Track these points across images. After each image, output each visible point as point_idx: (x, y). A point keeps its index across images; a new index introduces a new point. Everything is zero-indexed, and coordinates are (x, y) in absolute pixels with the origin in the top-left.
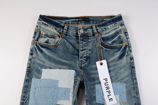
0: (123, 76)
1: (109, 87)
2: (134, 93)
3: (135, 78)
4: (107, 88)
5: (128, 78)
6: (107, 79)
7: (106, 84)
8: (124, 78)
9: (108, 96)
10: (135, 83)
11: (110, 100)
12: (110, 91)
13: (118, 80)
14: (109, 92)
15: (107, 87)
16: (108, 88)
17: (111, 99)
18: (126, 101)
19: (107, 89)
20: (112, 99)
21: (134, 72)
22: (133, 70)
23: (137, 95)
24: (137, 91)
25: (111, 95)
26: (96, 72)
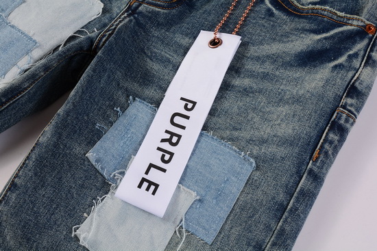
0: (266, 131)
1: (179, 137)
2: (268, 228)
3: (315, 169)
4: (168, 136)
5: (281, 152)
6: (194, 103)
7: (177, 120)
8: (263, 141)
9: (151, 166)
10: (302, 190)
11: (145, 185)
12: (172, 154)
13: (236, 134)
14: (167, 157)
15: (172, 134)
16: (175, 139)
17: (151, 183)
18: (210, 240)
19: (169, 141)
20: (157, 186)
21: (327, 146)
22: (331, 136)
23: (274, 244)
24: (288, 228)
25: (164, 171)
26: (175, 58)
